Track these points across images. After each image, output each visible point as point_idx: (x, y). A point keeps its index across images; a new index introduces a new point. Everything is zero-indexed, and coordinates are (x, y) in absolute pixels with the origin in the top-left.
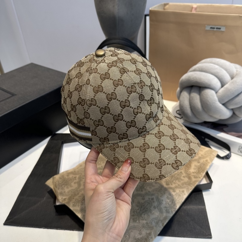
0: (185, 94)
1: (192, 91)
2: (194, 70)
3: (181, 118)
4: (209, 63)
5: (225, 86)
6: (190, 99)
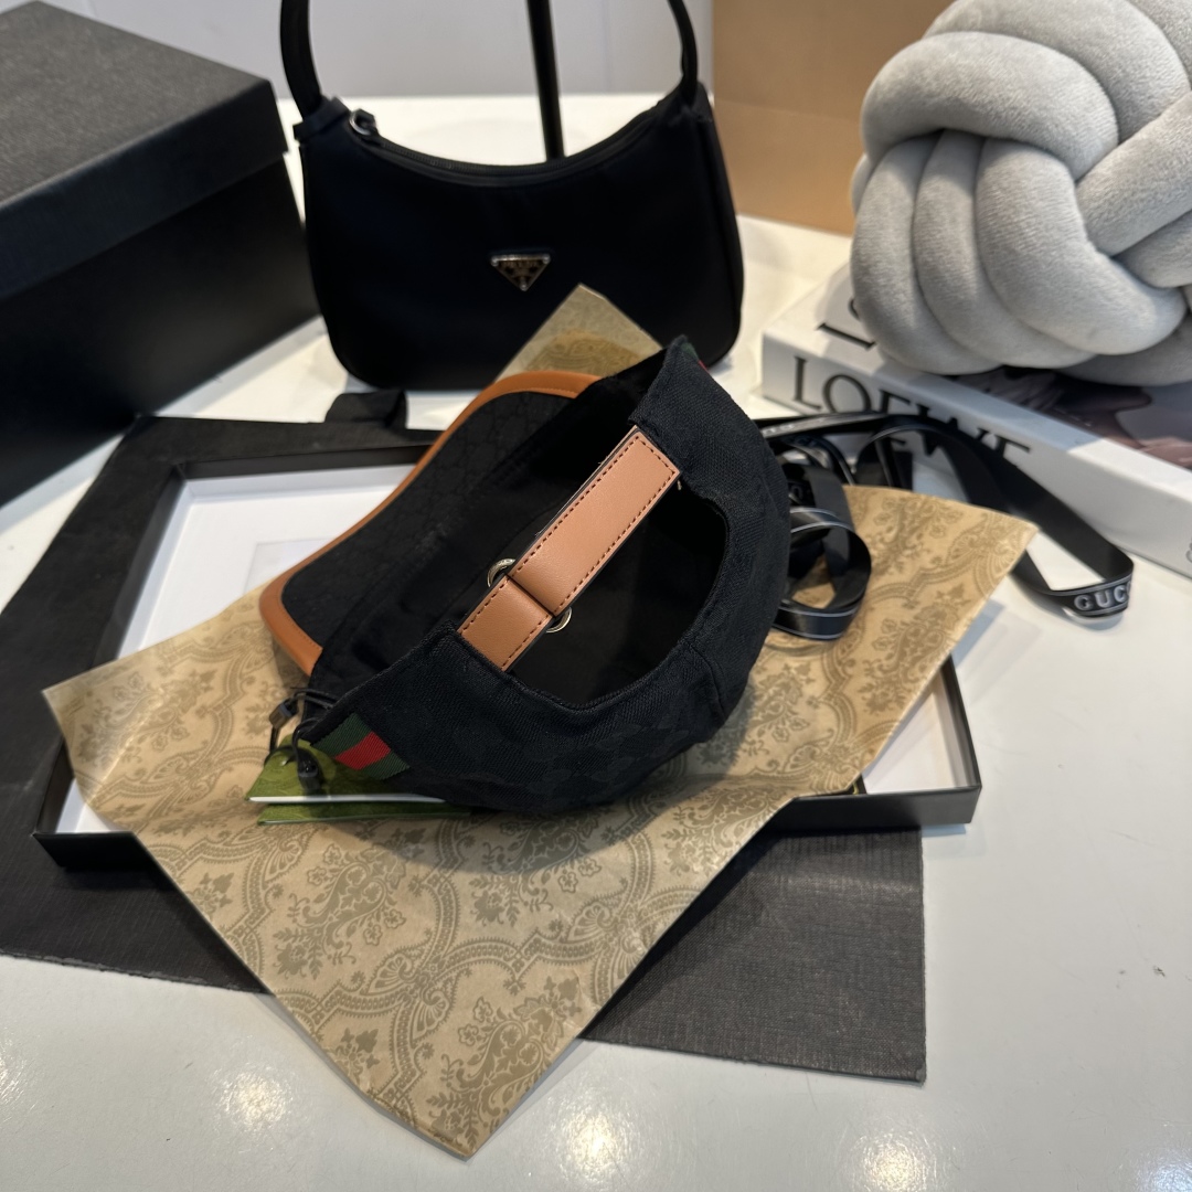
0: (890, 186)
1: (933, 163)
2: (956, 27)
3: (868, 345)
5: (1141, 135)
6: (913, 217)
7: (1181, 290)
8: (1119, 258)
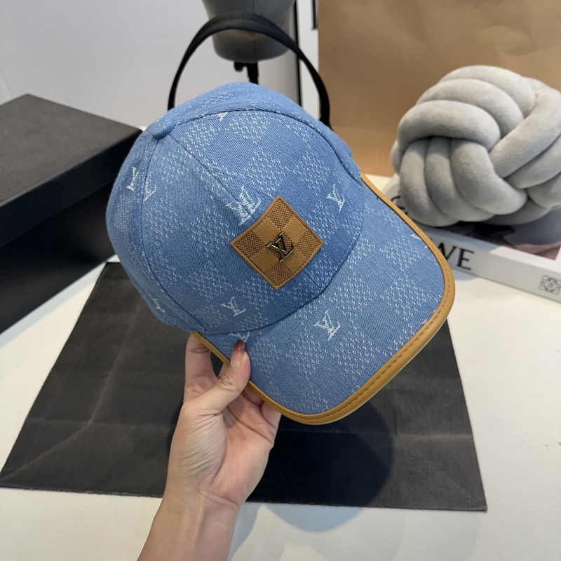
0: (414, 159)
1: (432, 148)
2: (434, 98)
4: (469, 78)
5: (510, 135)
6: (425, 169)
7: (526, 190)
8: (506, 179)
